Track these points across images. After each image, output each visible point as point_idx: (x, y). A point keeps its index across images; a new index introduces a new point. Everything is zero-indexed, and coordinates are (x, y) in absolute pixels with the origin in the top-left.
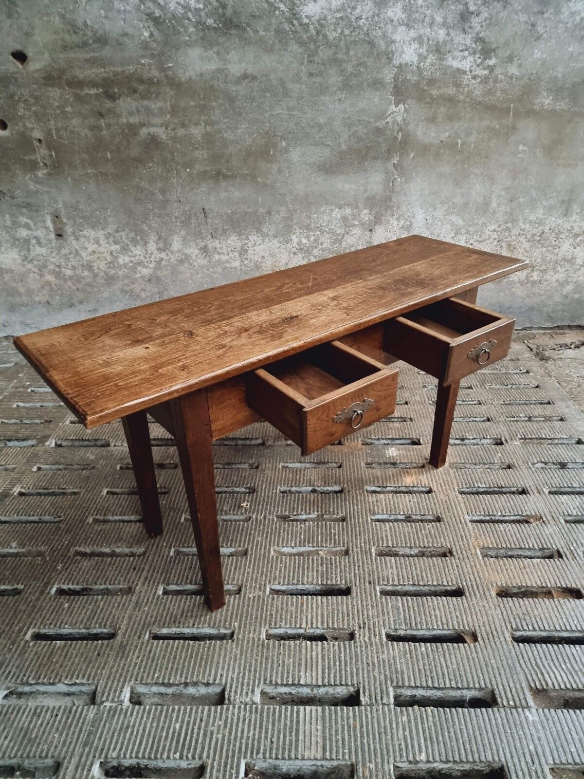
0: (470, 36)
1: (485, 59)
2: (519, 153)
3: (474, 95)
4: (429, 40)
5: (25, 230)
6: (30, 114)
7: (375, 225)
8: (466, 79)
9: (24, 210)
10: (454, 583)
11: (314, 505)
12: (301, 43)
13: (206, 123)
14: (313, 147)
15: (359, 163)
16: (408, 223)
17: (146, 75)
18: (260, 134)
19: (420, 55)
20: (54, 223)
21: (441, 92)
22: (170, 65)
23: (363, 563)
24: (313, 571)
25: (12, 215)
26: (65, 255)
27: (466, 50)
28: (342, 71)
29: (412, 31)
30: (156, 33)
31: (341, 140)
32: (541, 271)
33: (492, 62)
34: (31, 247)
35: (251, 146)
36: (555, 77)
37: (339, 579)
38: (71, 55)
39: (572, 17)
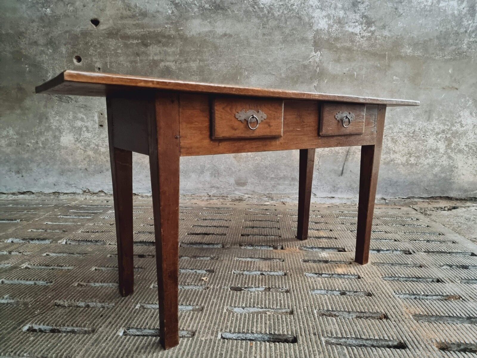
0: (358, 14)
1: (369, 27)
2: (394, 81)
3: (363, 47)
4: (334, 17)
5: (80, 122)
6: (96, 53)
8: (358, 38)
9: (82, 110)
10: (395, 338)
11: (262, 281)
12: (259, 17)
13: (200, 60)
14: (264, 76)
15: (293, 85)
17: (167, 33)
18: (232, 67)
19: (329, 25)
20: (99, 118)
21: (342, 45)
22: (182, 28)
23: (307, 320)
24: (261, 323)
25: (74, 113)
26: (103, 138)
27: (356, 22)
28: (283, 33)
29: (324, 12)
30: (175, 11)
31: (282, 71)
32: (416, 157)
33: (373, 29)
34: (82, 133)
35: (226, 74)
36: (413, 37)
37: (285, 330)
38: (125, 21)
39: (419, 5)
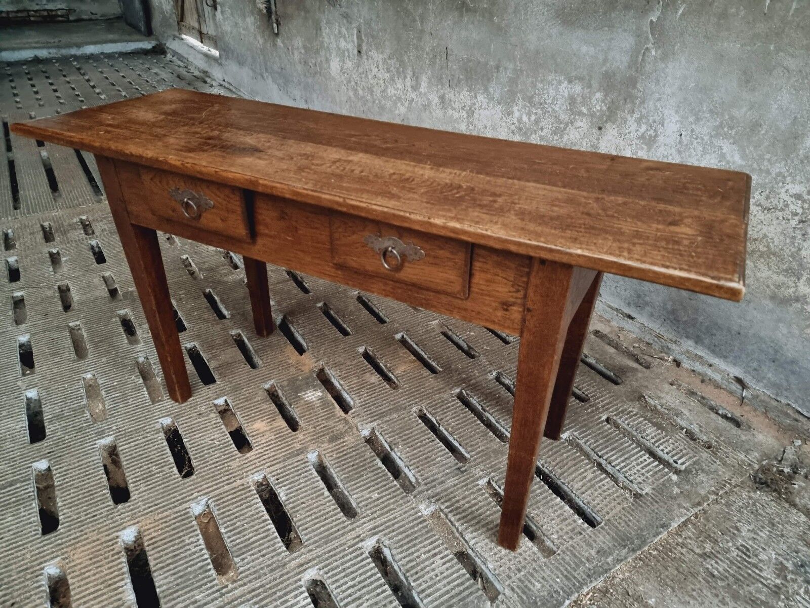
5: (343, 41)
7: (606, 122)
9: (345, 21)
15: (605, 13)
16: (652, 132)
20: (358, 38)
25: (339, 24)
26: (360, 73)
34: (345, 59)
